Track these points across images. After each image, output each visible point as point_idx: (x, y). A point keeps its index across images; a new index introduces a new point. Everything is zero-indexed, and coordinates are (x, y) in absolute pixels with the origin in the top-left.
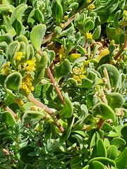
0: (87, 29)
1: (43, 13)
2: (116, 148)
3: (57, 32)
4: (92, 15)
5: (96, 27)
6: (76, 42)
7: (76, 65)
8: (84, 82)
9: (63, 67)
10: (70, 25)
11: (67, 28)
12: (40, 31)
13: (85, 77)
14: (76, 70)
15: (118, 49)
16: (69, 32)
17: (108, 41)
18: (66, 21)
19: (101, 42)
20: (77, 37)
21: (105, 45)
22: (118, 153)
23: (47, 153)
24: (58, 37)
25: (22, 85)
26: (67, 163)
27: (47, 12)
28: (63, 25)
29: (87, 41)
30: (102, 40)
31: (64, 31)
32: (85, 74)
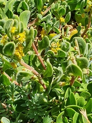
0: (61, 14)
1: (28, 5)
2: (84, 99)
3: (39, 18)
4: (64, 4)
5: (67, 13)
6: (53, 25)
7: (53, 41)
8: (60, 52)
9: (44, 42)
10: (48, 13)
11: (46, 15)
12: (26, 15)
13: (60, 49)
14: (53, 45)
15: (84, 29)
16: (47, 18)
17: (76, 24)
18: (45, 10)
19: (72, 25)
20: (54, 21)
21: (75, 27)
22: (85, 103)
23: (34, 103)
24: (39, 21)
25: (15, 52)
26: (49, 111)
27: (31, 3)
28: (43, 13)
29: (61, 23)
30: (73, 24)
31: (44, 17)
32: (60, 47)
